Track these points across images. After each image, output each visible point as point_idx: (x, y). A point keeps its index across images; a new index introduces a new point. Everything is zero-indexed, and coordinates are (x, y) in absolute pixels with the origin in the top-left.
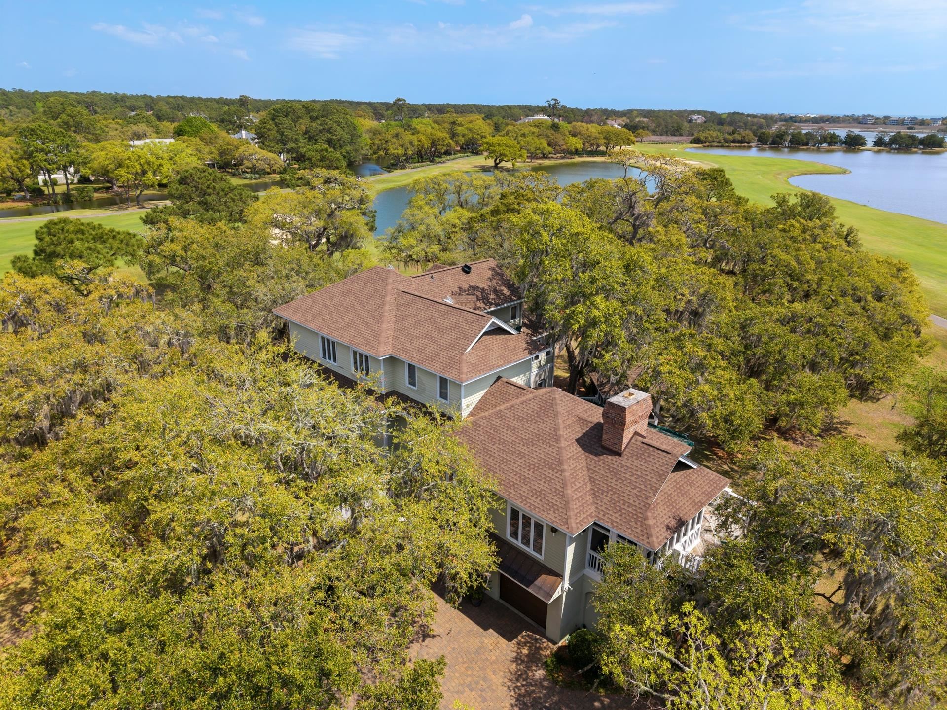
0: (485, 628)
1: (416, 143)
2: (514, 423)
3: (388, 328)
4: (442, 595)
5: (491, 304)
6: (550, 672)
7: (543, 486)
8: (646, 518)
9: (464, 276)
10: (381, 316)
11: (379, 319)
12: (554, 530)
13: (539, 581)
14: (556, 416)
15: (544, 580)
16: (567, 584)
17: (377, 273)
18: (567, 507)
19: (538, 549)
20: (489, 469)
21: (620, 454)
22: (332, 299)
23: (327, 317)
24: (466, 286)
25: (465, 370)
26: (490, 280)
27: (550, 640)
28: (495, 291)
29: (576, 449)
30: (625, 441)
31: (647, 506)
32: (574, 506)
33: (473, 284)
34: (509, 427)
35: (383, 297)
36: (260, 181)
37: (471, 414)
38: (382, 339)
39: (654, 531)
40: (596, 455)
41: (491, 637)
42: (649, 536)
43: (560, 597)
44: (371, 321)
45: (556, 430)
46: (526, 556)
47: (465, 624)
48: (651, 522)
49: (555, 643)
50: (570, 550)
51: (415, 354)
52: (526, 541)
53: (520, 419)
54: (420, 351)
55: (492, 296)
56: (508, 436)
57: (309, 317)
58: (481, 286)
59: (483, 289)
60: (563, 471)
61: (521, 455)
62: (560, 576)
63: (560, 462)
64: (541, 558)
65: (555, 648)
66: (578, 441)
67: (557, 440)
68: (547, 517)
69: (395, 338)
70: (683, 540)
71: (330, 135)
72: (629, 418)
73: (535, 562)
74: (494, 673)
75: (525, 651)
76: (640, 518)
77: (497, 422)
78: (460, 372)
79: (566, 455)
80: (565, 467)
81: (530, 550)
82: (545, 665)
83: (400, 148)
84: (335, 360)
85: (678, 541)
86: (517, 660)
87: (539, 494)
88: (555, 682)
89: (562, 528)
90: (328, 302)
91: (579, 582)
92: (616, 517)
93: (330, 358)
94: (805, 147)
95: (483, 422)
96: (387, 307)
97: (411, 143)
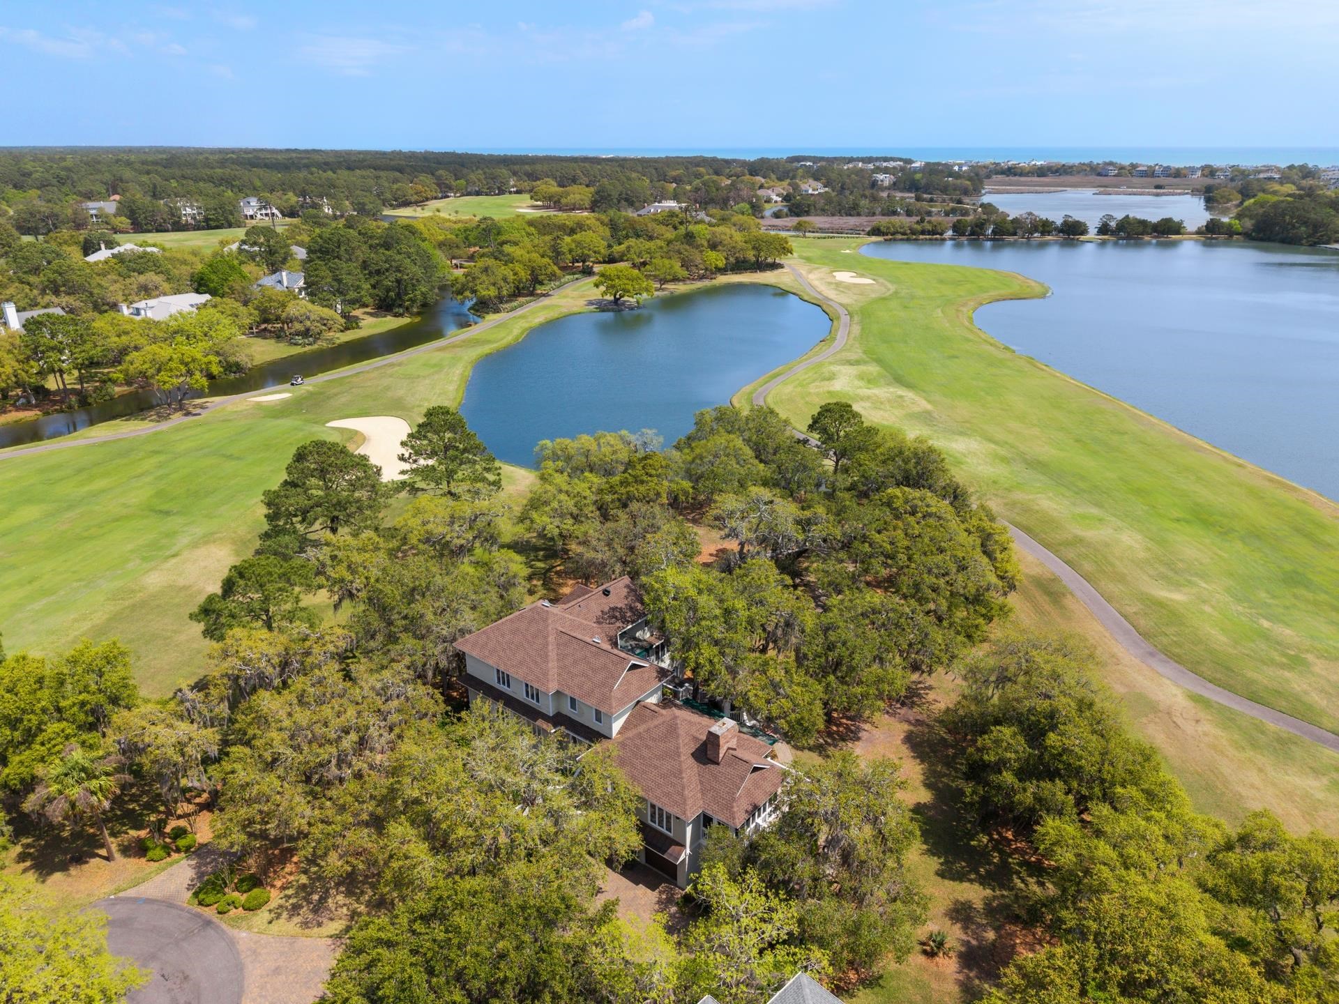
0: (637, 884)
1: (511, 277)
2: (651, 743)
3: (553, 666)
4: (611, 868)
5: (628, 622)
6: (680, 908)
7: (671, 789)
8: (732, 807)
9: (604, 599)
10: (547, 656)
11: (545, 658)
12: (678, 818)
13: (670, 851)
14: (678, 737)
15: (674, 849)
16: (688, 851)
17: (538, 613)
18: (685, 803)
19: (669, 829)
20: (634, 778)
21: (718, 764)
22: (503, 636)
23: (501, 654)
24: (606, 609)
25: (614, 705)
26: (626, 598)
27: (680, 888)
28: (631, 608)
29: (691, 761)
30: (721, 755)
31: (734, 800)
32: (689, 802)
33: (612, 606)
34: (647, 746)
35: (546, 638)
36: (315, 347)
37: (619, 733)
38: (550, 677)
39: (737, 816)
40: (704, 764)
41: (642, 889)
42: (734, 819)
43: (684, 860)
44: (539, 660)
45: (678, 748)
46: (662, 834)
47: (625, 882)
48: (735, 809)
49: (683, 890)
50: (689, 830)
51: (576, 690)
52: (661, 824)
53: (654, 740)
54: (580, 687)
55: (628, 614)
56: (645, 752)
57: (487, 653)
58: (619, 606)
59: (621, 609)
60: (682, 778)
61: (656, 767)
62: (684, 846)
63: (681, 772)
64: (671, 835)
65: (684, 893)
66: (692, 754)
67: (679, 756)
68: (674, 811)
69: (559, 675)
70: (763, 815)
71: (399, 275)
72: (722, 741)
73: (667, 837)
74: (644, 912)
75: (664, 897)
76: (729, 807)
77: (638, 742)
78: (611, 707)
79: (684, 767)
80: (684, 775)
81: (664, 830)
82: (677, 904)
83: (492, 288)
84: (509, 686)
85: (759, 816)
86: (659, 902)
87: (668, 795)
88: (683, 913)
89: (682, 817)
90: (500, 639)
91: (696, 848)
92: (715, 807)
93: (504, 683)
94: (1011, 239)
95: (628, 742)
96: (550, 648)
97: (505, 280)
